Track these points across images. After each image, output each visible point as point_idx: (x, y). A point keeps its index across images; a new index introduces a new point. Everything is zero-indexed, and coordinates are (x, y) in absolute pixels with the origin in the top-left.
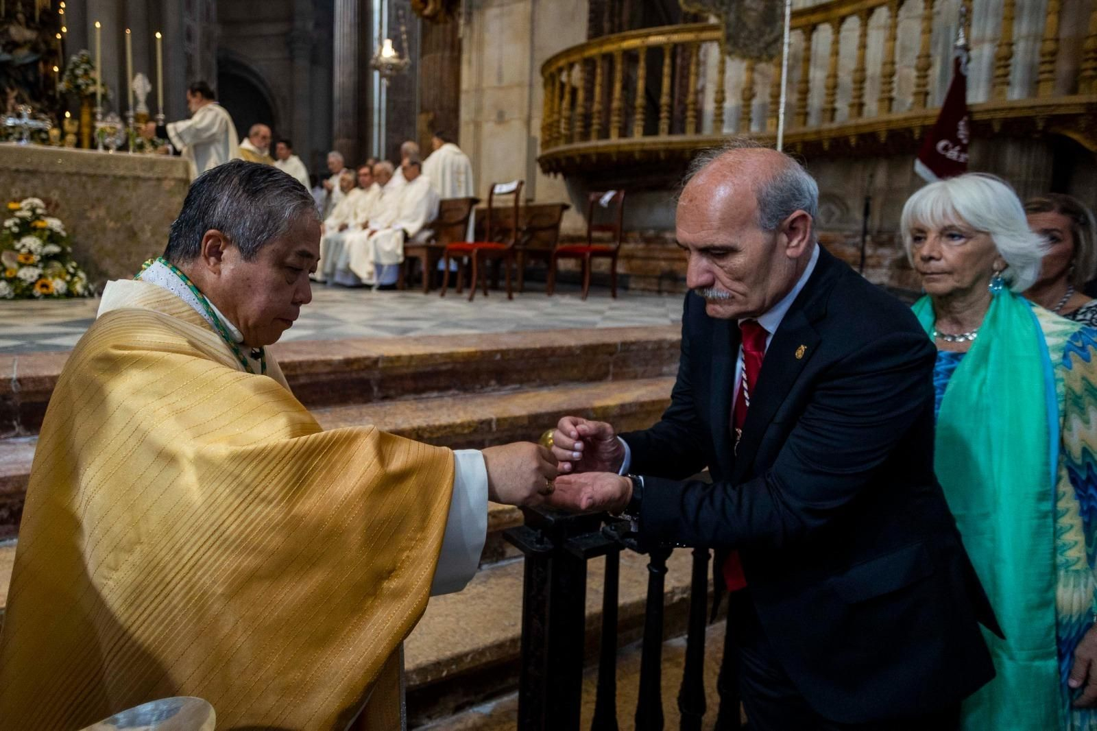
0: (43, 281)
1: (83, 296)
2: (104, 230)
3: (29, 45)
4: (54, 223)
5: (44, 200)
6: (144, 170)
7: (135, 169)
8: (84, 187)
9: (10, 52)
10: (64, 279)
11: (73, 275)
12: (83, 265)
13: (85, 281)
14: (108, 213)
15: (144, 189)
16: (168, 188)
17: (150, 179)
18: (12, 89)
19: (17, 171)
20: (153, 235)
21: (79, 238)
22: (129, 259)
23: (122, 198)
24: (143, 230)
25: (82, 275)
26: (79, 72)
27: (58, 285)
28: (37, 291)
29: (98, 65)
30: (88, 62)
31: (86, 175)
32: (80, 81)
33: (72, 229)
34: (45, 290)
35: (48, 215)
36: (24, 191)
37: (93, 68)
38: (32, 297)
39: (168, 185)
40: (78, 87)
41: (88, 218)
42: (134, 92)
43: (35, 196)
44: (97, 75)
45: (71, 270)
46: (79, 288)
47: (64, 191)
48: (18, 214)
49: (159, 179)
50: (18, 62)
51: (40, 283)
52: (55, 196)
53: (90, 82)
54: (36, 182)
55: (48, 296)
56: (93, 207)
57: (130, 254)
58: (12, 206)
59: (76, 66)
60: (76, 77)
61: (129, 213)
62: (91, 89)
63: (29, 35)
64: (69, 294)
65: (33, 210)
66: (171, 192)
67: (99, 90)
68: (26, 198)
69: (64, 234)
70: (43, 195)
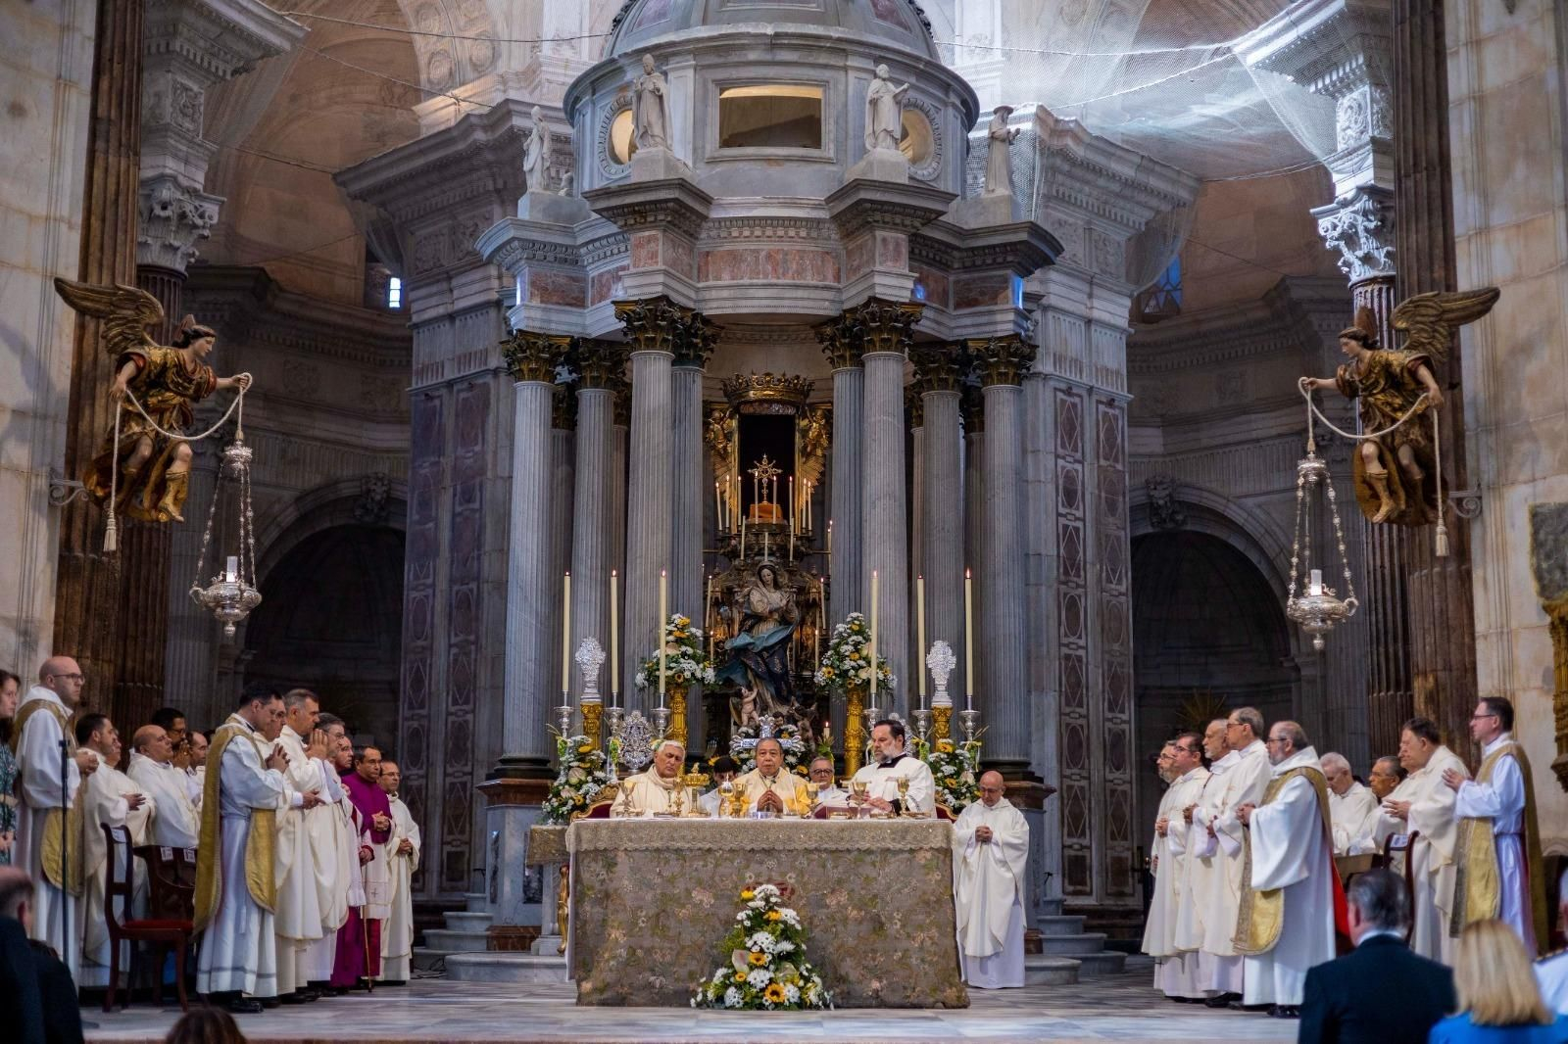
0: (774, 987)
1: (817, 1007)
2: (845, 920)
3: (776, 616)
4: (788, 914)
5: (778, 885)
6: (894, 840)
7: (884, 839)
8: (824, 867)
9: (749, 630)
10: (796, 985)
11: (807, 980)
12: (819, 966)
13: (819, 988)
14: (850, 899)
15: (894, 865)
16: (923, 862)
17: (901, 851)
18: (750, 689)
19: (752, 850)
20: (903, 926)
21: (817, 933)
22: (874, 959)
23: (867, 877)
24: (891, 918)
25: (817, 979)
26: (846, 649)
27: (789, 992)
28: (768, 999)
29: (873, 633)
30: (861, 632)
31: (826, 850)
32: (848, 664)
33: (808, 922)
34: (775, 998)
35: (783, 905)
36: (758, 875)
37: (868, 639)
38: (761, 1007)
39: (923, 857)
40: (844, 674)
41: (828, 907)
42: (928, 671)
43: (769, 881)
44: (871, 650)
45: (805, 973)
46: (812, 996)
47: (801, 873)
48: (751, 904)
49: (912, 851)
50: (761, 644)
51: (770, 989)
52: (791, 879)
53: (862, 663)
54: (772, 863)
55: (778, 1006)
56: (833, 891)
57: (874, 951)
58: (746, 895)
59: (843, 640)
60: (842, 658)
61: (875, 896)
62: (863, 675)
63: (777, 599)
64: (802, 1005)
65: (767, 899)
66: (927, 868)
67: (872, 674)
68: (761, 884)
69: (798, 927)
70: (779, 879)
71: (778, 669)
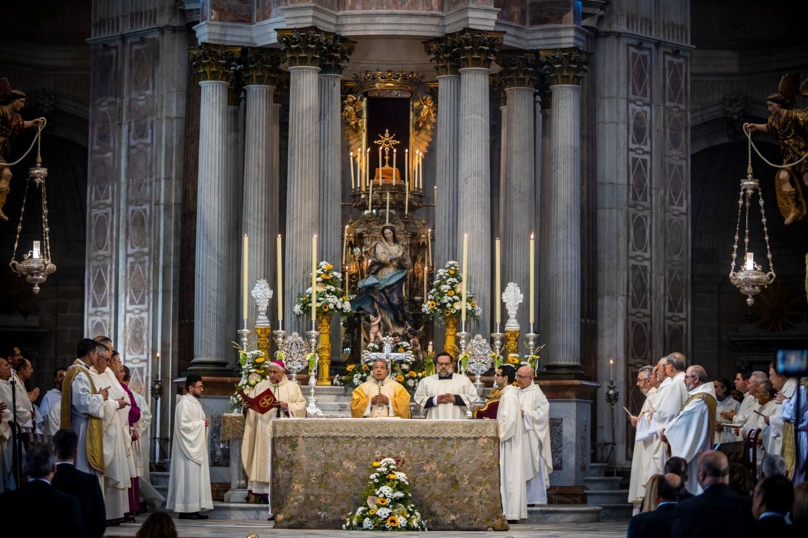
0: (392, 517)
1: (417, 530)
2: (435, 479)
3: (395, 263)
4: (401, 476)
5: (394, 458)
7: (459, 431)
8: (422, 447)
10: (405, 517)
11: (412, 514)
12: (420, 506)
13: (418, 519)
14: (438, 467)
15: (464, 446)
16: (482, 445)
17: (469, 438)
18: (376, 315)
19: (379, 437)
20: (469, 483)
21: (418, 487)
22: (452, 502)
23: (448, 454)
24: (462, 478)
25: (417, 513)
26: (445, 288)
27: (401, 521)
28: (388, 524)
29: (464, 276)
30: (456, 275)
31: (423, 438)
32: (446, 299)
33: (413, 480)
34: (393, 524)
35: (398, 470)
36: (383, 452)
37: (460, 281)
38: (384, 529)
39: (482, 442)
40: (443, 306)
41: (425, 471)
42: (503, 304)
43: (389, 456)
44: (463, 289)
45: (411, 510)
46: (415, 523)
47: (409, 451)
48: (379, 469)
49: (475, 438)
50: (384, 284)
51: (390, 519)
52: (403, 455)
53: (456, 298)
54: (391, 445)
55: (394, 529)
56: (428, 462)
57: (452, 497)
58: (375, 464)
59: (443, 281)
60: (442, 294)
61: (453, 465)
62: (457, 306)
64: (408, 528)
65: (388, 466)
66: (484, 448)
67: (462, 306)
68: (384, 458)
69: (407, 483)
70: (396, 455)
71: (396, 301)
